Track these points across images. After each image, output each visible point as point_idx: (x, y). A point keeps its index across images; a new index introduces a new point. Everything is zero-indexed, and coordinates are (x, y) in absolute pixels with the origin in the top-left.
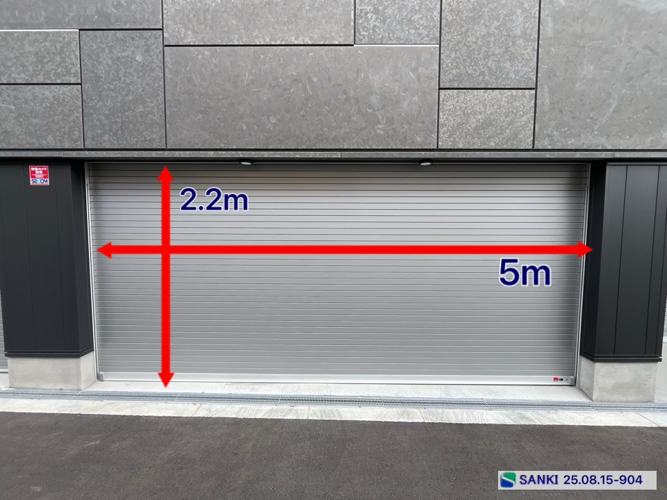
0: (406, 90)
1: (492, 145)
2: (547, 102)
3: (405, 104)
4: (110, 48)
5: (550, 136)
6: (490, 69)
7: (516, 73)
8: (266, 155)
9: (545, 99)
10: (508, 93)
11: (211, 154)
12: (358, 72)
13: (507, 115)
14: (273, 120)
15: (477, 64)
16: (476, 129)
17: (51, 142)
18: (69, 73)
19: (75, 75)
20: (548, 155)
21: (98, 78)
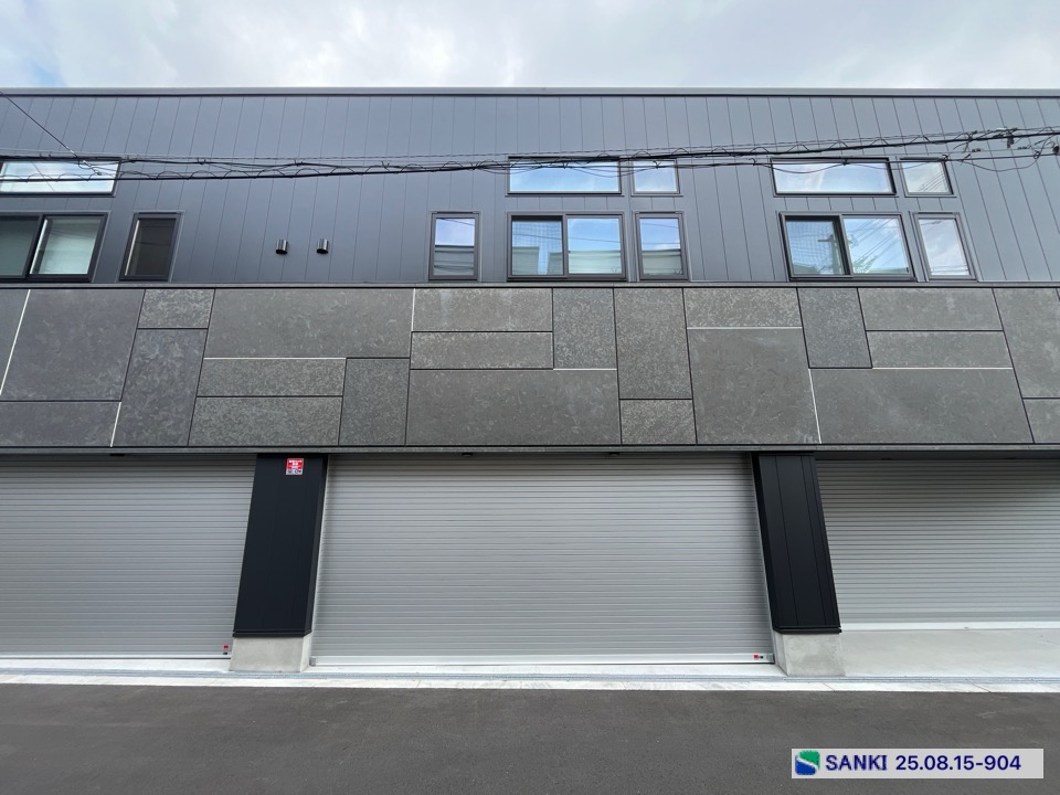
0: (594, 401)
1: (664, 441)
2: (703, 409)
3: (594, 411)
4: (369, 371)
5: (709, 435)
6: (656, 386)
7: (677, 388)
8: (485, 450)
9: (701, 407)
10: (672, 402)
11: (441, 450)
12: (557, 388)
13: (673, 419)
14: (491, 423)
15: (646, 383)
16: (650, 429)
17: (312, 440)
18: (334, 388)
19: (339, 390)
20: (709, 449)
21: (357, 392)
